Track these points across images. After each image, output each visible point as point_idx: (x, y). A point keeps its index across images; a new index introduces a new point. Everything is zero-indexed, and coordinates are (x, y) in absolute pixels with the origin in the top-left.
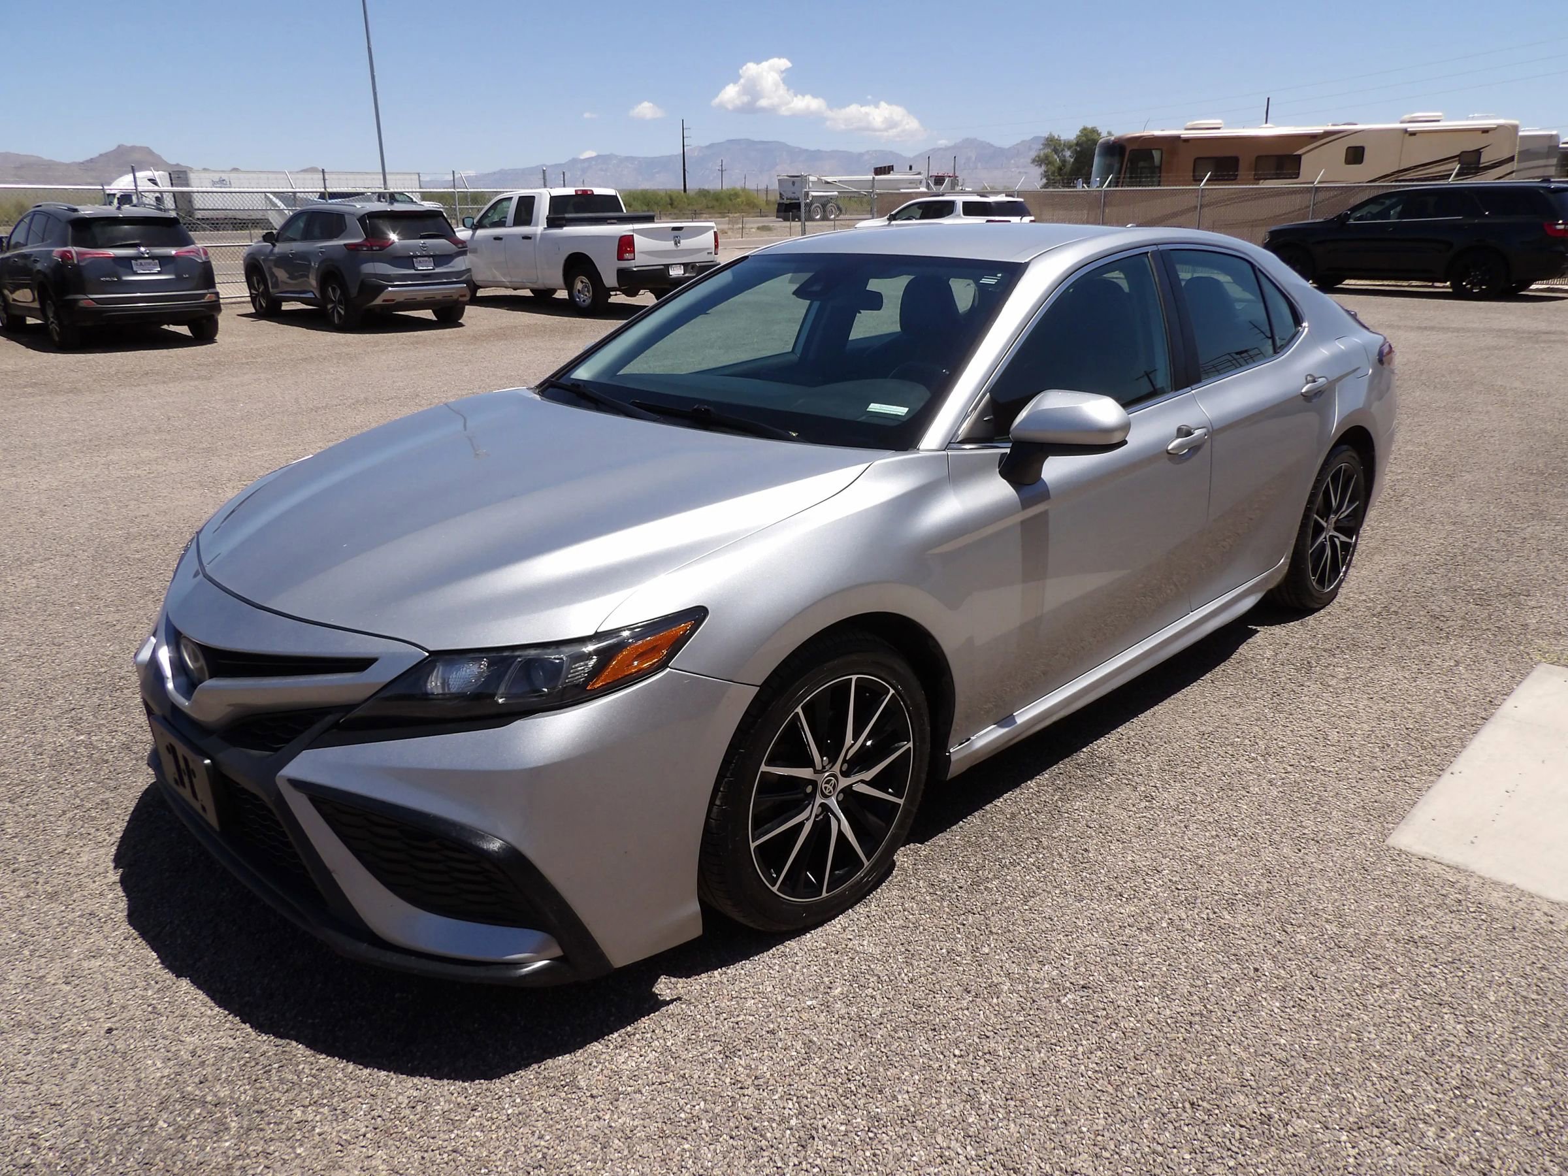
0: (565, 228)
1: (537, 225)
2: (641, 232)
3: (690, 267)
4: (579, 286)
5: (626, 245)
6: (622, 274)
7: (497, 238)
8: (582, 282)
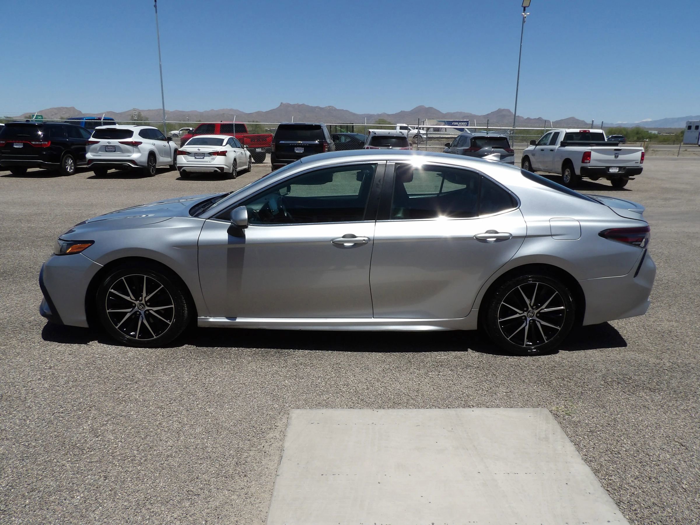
0: (566, 147)
1: (557, 145)
2: (595, 150)
3: (623, 168)
4: (567, 173)
5: (587, 156)
6: (583, 169)
7: (542, 150)
8: (568, 172)
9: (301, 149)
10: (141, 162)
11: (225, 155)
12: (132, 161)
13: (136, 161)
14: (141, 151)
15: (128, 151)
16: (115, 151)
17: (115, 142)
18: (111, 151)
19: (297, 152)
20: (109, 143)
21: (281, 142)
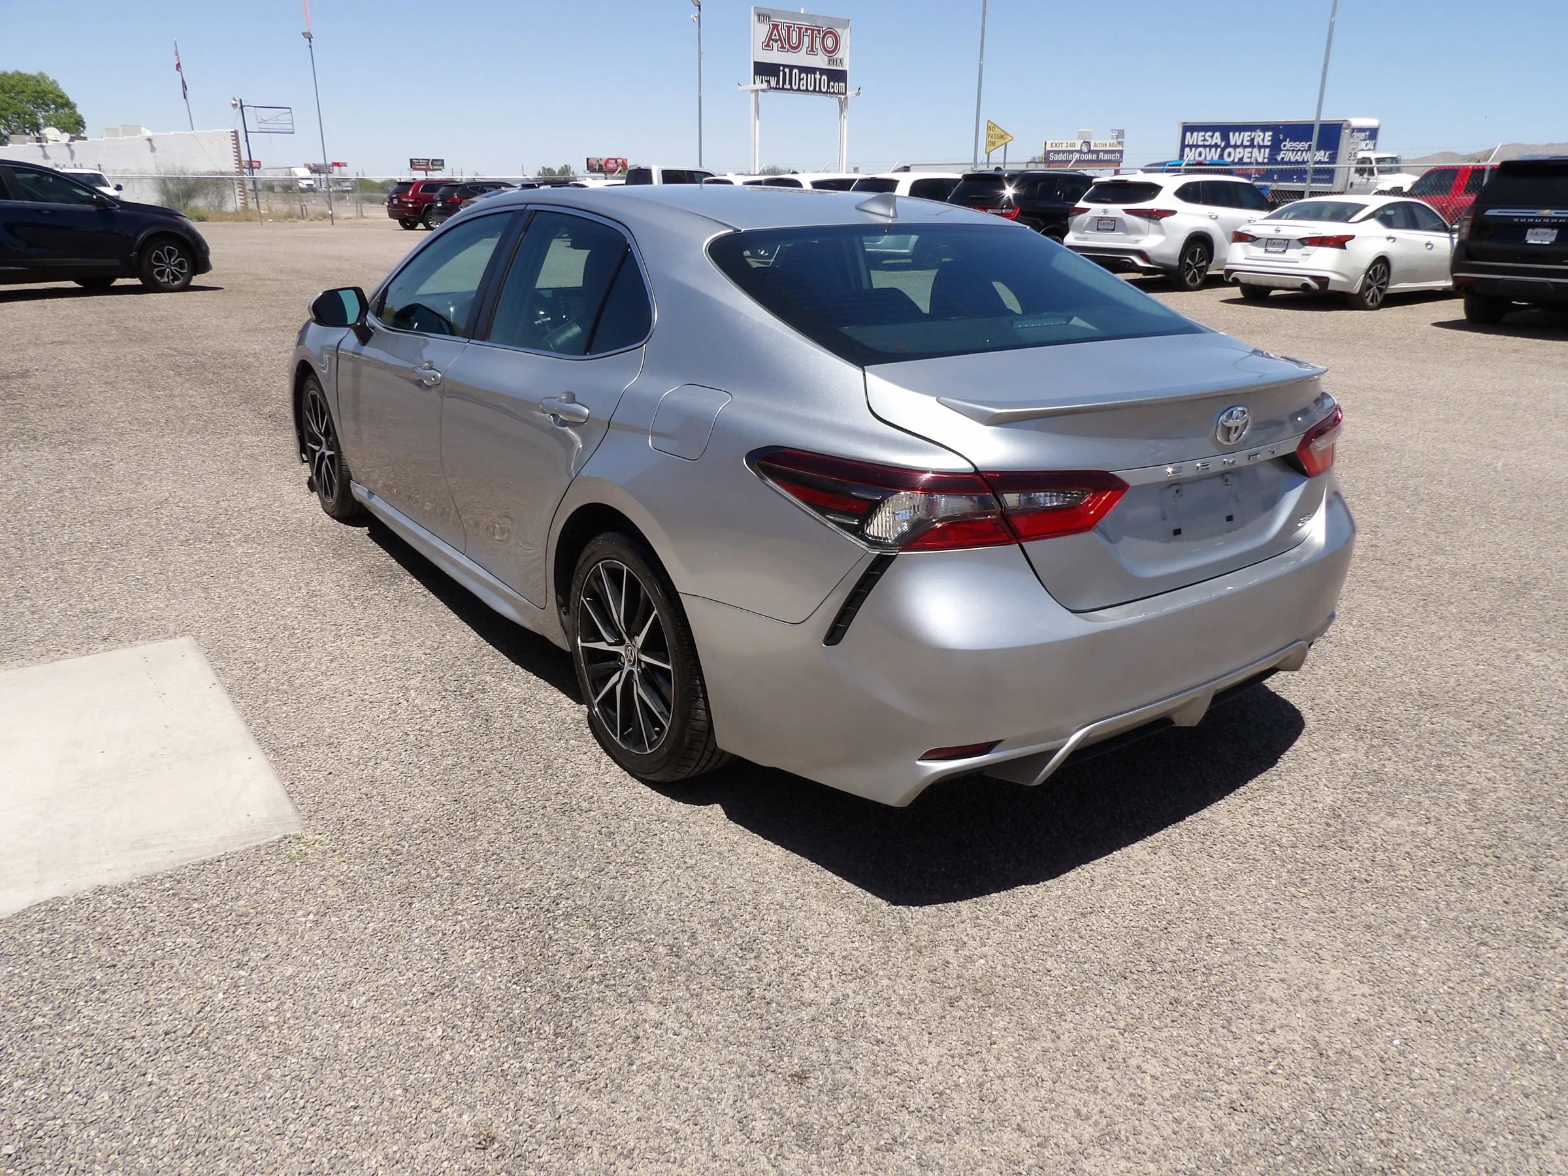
9: (1546, 234)
10: (1160, 256)
11: (1344, 247)
12: (1141, 254)
13: (1149, 254)
14: (1166, 232)
15: (1138, 231)
16: (1113, 230)
17: (1116, 210)
18: (1107, 230)
19: (1532, 242)
20: (1105, 211)
21: (1491, 212)
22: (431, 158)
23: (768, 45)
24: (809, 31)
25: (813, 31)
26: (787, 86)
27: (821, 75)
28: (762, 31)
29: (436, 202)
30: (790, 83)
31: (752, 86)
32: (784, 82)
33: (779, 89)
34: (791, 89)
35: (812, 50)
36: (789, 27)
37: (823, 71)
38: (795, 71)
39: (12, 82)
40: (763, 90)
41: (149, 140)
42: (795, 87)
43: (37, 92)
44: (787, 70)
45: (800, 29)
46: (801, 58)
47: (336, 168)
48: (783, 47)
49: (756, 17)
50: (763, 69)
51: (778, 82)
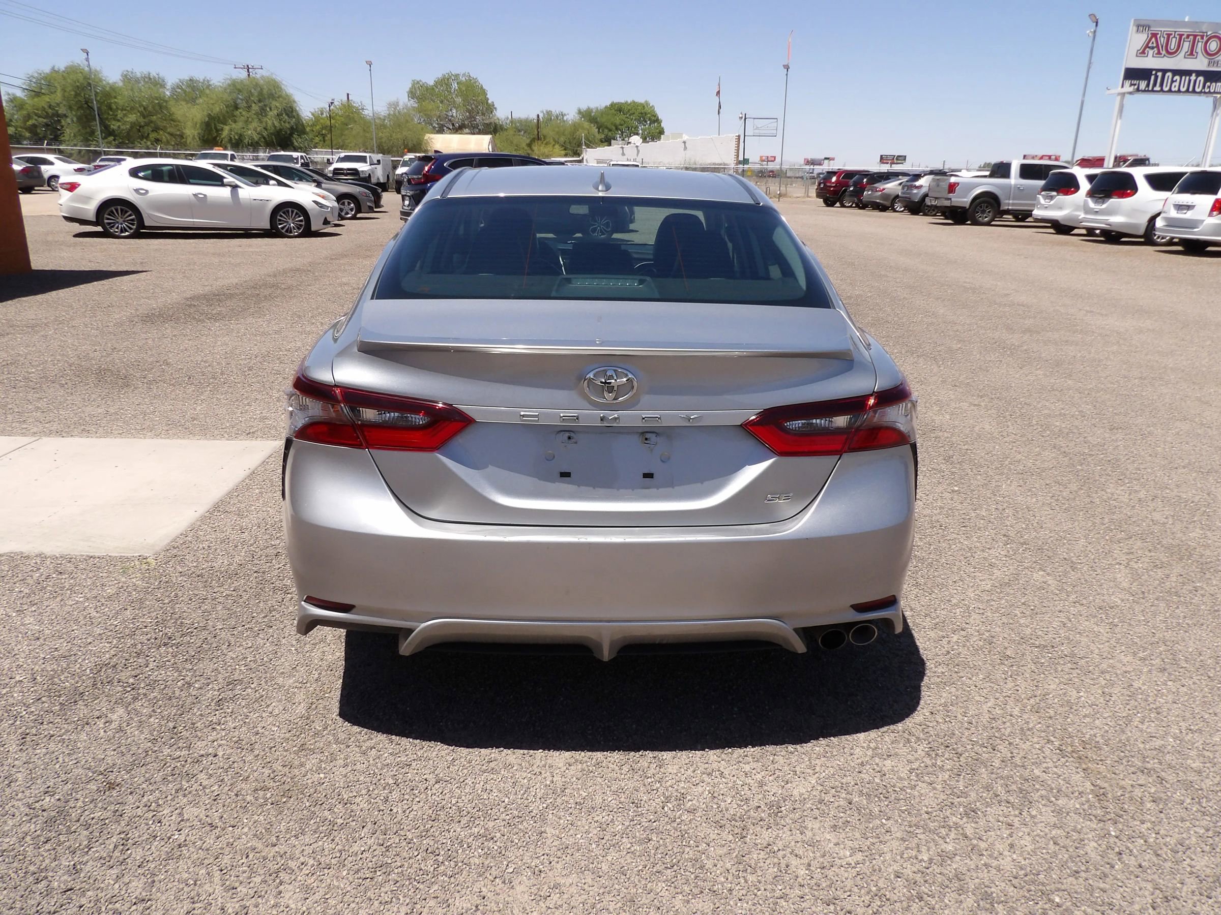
22: (897, 154)
23: (1143, 52)
24: (1191, 37)
25: (1195, 36)
26: (1157, 88)
27: (1197, 76)
28: (1141, 39)
29: (850, 187)
30: (1161, 85)
31: (1120, 90)
32: (1155, 85)
33: (1148, 91)
34: (1162, 90)
35: (1192, 54)
36: (1169, 35)
37: (1199, 73)
38: (1169, 74)
39: (629, 108)
40: (1130, 93)
41: (684, 142)
42: (1166, 89)
43: (642, 113)
44: (1160, 74)
45: (1181, 36)
46: (1180, 62)
47: (826, 161)
48: (1159, 53)
49: (1135, 28)
50: (1132, 74)
51: (1148, 85)
